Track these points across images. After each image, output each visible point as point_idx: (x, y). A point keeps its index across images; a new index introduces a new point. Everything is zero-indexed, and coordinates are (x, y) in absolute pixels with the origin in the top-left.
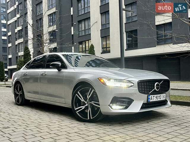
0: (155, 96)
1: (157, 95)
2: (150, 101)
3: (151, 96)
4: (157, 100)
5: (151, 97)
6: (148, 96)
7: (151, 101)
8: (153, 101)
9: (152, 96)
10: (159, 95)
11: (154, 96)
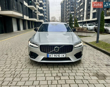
1: (55, 54)
3: (49, 54)
4: (55, 57)
6: (47, 54)
7: (50, 57)
8: (51, 57)
9: (51, 54)
10: (57, 54)
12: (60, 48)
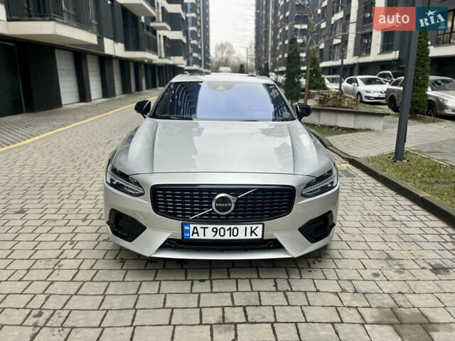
0: (211, 227)
1: (218, 227)
2: (191, 237)
3: (192, 226)
4: (218, 237)
5: (195, 228)
6: (182, 224)
7: (195, 237)
8: (201, 237)
9: (199, 226)
10: (227, 227)
11: (204, 228)
12: (238, 199)
